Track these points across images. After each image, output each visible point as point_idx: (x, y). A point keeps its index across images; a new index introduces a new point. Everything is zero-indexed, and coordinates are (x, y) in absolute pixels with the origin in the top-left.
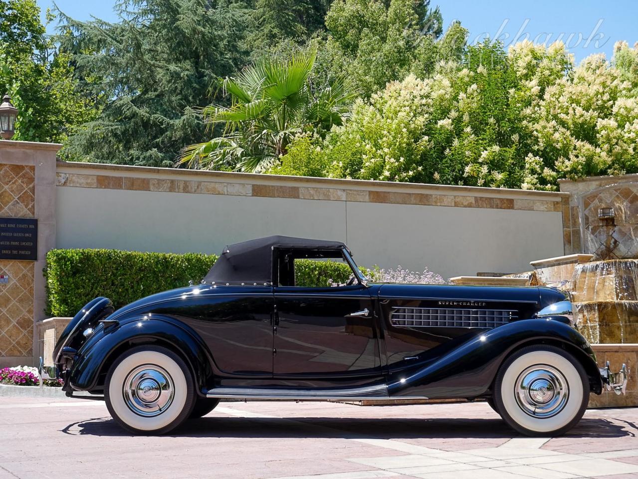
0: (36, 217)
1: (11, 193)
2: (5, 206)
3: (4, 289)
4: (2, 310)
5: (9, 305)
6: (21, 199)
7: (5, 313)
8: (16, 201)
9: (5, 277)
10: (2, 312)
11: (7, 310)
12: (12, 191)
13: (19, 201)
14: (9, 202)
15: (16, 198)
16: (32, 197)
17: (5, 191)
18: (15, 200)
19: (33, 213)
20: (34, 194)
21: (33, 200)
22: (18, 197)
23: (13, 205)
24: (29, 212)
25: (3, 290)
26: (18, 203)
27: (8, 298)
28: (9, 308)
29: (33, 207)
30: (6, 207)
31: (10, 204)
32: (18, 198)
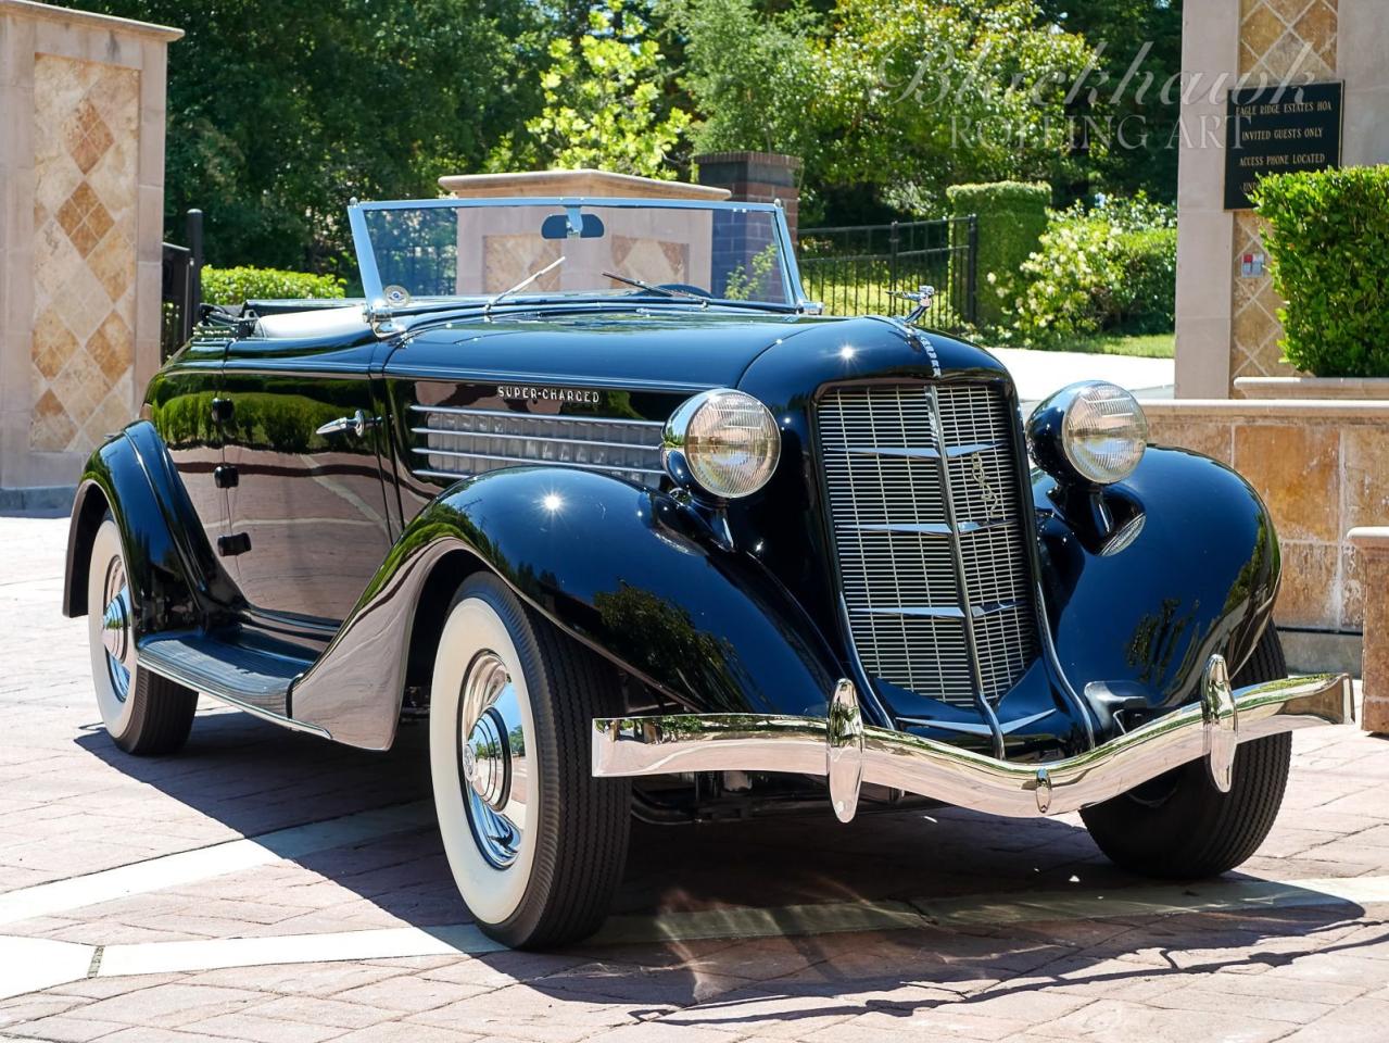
0: (1338, 79)
1: (1278, 15)
2: (1261, 54)
3: (1253, 294)
4: (1248, 354)
5: (1265, 337)
6: (1305, 26)
7: (1255, 362)
8: (1290, 34)
9: (1255, 259)
10: (1247, 358)
11: (1261, 353)
12: (1278, 9)
13: (1296, 35)
14: (1270, 41)
15: (1290, 26)
16: (1333, 17)
17: (1261, 11)
18: (1286, 32)
19: (1333, 66)
20: (1336, 8)
21: (1334, 28)
22: (1294, 23)
23: (1282, 47)
24: (1324, 64)
25: (1249, 295)
26: (1293, 39)
27: (1264, 317)
28: (1266, 347)
29: (1334, 46)
30: (1264, 57)
31: (1274, 46)
32: (1295, 27)
